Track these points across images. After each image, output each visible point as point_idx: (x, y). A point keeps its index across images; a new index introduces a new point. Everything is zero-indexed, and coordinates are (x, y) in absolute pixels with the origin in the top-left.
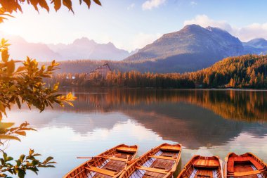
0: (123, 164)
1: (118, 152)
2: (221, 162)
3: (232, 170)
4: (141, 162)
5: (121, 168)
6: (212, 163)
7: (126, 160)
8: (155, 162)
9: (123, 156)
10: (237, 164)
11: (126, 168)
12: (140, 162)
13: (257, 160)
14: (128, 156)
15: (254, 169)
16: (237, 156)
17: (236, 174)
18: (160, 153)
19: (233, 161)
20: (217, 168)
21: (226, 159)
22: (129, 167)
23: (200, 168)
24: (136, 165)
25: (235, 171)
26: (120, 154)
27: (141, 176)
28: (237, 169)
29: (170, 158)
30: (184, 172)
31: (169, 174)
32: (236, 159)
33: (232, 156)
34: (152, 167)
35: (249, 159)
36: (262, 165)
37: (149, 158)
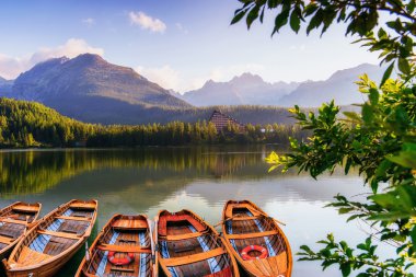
0: (21, 227)
1: (15, 212)
2: (149, 222)
3: (165, 233)
4: (45, 225)
5: (18, 234)
6: (138, 224)
7: (26, 223)
8: (63, 224)
9: (22, 217)
10: (170, 225)
11: (26, 233)
12: (43, 224)
13: (197, 219)
14: (28, 217)
15: (193, 230)
16: (170, 214)
17: (169, 238)
18: (69, 212)
19: (165, 220)
20: (144, 231)
21: (157, 219)
22: (29, 232)
23: (122, 231)
24: (38, 228)
25: (168, 234)
26: (17, 215)
27: (45, 242)
28: (171, 232)
29: (83, 219)
30: (101, 237)
31: (81, 239)
32: (169, 218)
33: (163, 214)
34: (60, 230)
35: (186, 217)
36: (204, 225)
37: (55, 220)
